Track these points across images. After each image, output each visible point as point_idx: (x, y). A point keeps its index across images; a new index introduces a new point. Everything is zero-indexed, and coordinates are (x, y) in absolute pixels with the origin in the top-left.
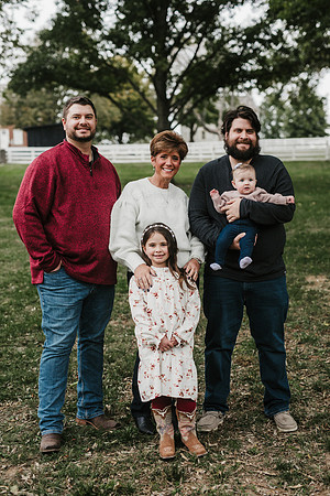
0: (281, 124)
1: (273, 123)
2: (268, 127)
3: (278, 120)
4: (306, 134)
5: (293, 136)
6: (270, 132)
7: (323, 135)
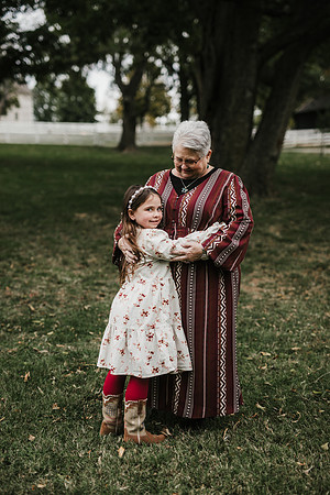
0: (54, 108)
1: (46, 107)
2: (41, 110)
3: (50, 104)
4: (77, 119)
5: (65, 120)
6: (42, 115)
7: (93, 121)
